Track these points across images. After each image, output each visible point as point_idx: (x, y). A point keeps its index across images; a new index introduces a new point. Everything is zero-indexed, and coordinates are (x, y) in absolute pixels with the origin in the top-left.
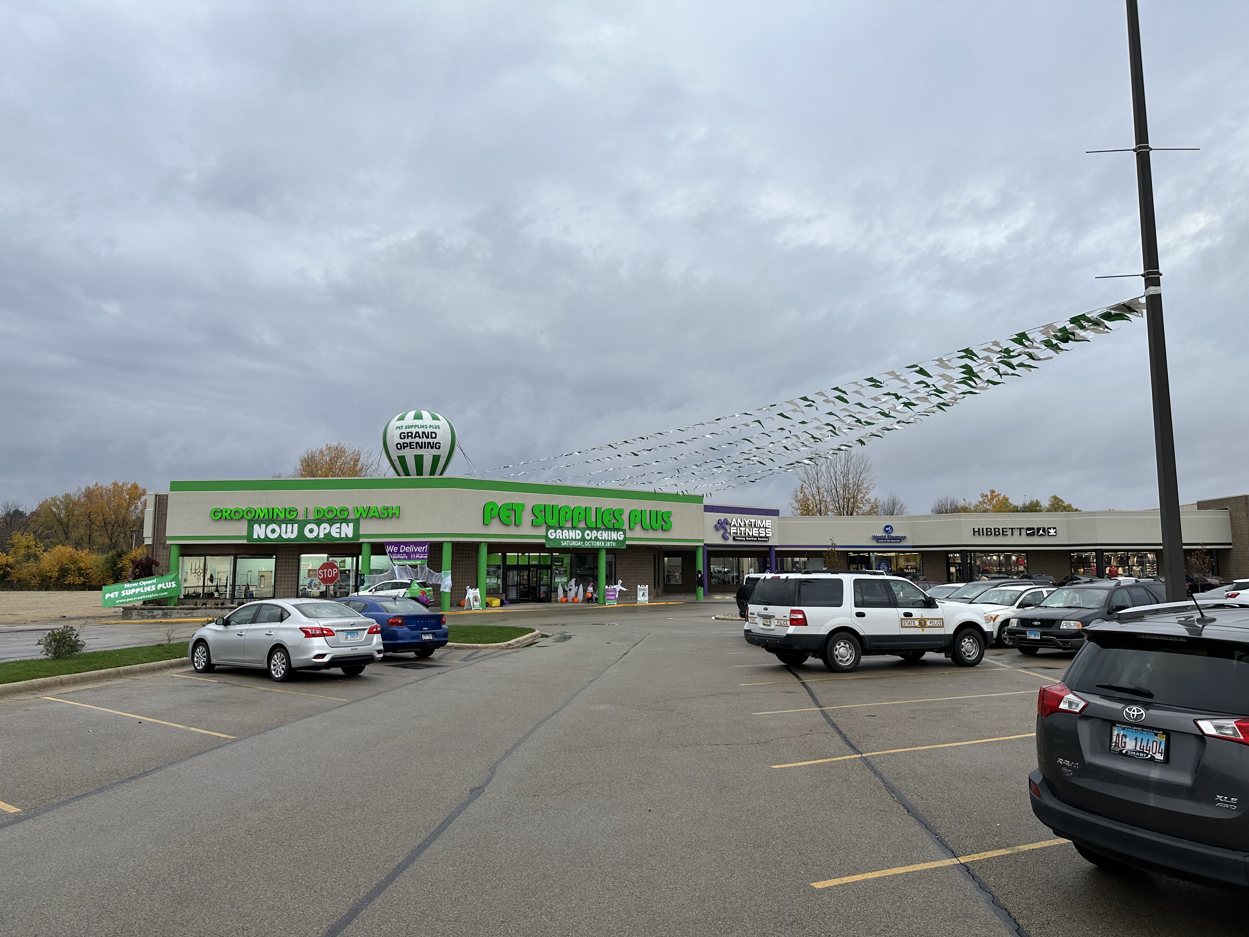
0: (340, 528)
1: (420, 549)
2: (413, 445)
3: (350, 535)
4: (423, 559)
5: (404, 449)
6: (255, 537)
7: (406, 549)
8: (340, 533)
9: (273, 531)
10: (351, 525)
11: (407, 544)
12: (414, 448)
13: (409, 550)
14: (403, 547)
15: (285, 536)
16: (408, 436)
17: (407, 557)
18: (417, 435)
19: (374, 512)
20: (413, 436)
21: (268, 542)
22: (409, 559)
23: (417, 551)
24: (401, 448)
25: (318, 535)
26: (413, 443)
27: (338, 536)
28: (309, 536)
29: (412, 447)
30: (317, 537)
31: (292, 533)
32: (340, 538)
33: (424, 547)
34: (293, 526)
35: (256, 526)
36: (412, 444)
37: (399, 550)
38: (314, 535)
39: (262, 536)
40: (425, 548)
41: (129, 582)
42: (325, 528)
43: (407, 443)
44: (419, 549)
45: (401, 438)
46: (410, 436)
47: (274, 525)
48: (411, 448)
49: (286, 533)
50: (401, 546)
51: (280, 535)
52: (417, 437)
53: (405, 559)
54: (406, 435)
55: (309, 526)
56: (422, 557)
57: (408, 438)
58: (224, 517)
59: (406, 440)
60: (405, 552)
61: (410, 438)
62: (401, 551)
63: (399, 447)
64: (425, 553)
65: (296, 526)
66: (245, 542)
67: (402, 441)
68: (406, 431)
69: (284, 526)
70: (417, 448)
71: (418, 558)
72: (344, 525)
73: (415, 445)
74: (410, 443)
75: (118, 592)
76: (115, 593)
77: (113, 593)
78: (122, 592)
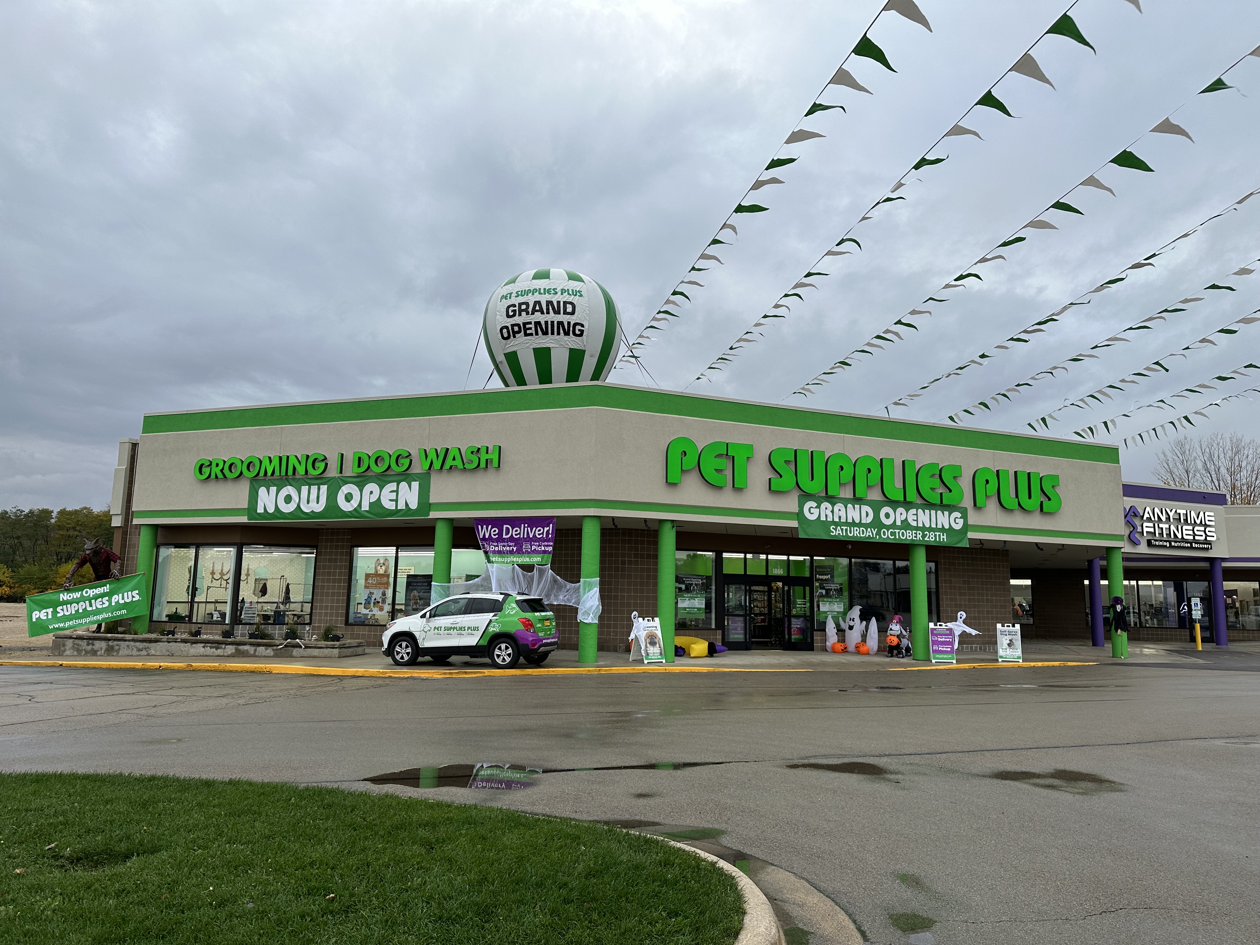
0: (397, 491)
1: (538, 532)
2: (530, 329)
3: (414, 505)
4: (545, 552)
5: (514, 337)
6: (260, 510)
7: (514, 533)
8: (396, 501)
9: (288, 499)
10: (415, 485)
11: (515, 522)
12: (531, 334)
13: (519, 534)
14: (507, 529)
15: (306, 509)
16: (521, 311)
17: (515, 549)
18: (537, 308)
19: (454, 459)
20: (530, 310)
21: (280, 519)
22: (520, 552)
23: (534, 536)
24: (508, 337)
25: (360, 505)
26: (530, 323)
27: (391, 506)
28: (346, 507)
29: (528, 332)
30: (358, 509)
31: (318, 502)
32: (397, 511)
33: (546, 529)
34: (319, 489)
35: (262, 491)
36: (528, 326)
37: (500, 534)
38: (352, 505)
39: (271, 510)
40: (548, 530)
41: (68, 590)
42: (371, 493)
43: (518, 325)
44: (537, 533)
45: (508, 316)
46: (523, 310)
47: (289, 487)
48: (526, 335)
49: (308, 502)
50: (505, 526)
51: (299, 506)
52: (537, 311)
53: (511, 552)
54: (517, 308)
55: (346, 489)
56: (543, 548)
57: (520, 315)
58: (213, 476)
59: (518, 320)
60: (511, 539)
61: (524, 314)
62: (504, 536)
63: (506, 335)
64: (548, 540)
65: (324, 488)
66: (244, 519)
67: (509, 322)
68: (516, 301)
69: (304, 489)
70: (537, 334)
71: (535, 552)
72: (404, 485)
73: (533, 329)
74: (525, 324)
75: (51, 609)
76: (48, 610)
77: (45, 611)
78: (59, 609)
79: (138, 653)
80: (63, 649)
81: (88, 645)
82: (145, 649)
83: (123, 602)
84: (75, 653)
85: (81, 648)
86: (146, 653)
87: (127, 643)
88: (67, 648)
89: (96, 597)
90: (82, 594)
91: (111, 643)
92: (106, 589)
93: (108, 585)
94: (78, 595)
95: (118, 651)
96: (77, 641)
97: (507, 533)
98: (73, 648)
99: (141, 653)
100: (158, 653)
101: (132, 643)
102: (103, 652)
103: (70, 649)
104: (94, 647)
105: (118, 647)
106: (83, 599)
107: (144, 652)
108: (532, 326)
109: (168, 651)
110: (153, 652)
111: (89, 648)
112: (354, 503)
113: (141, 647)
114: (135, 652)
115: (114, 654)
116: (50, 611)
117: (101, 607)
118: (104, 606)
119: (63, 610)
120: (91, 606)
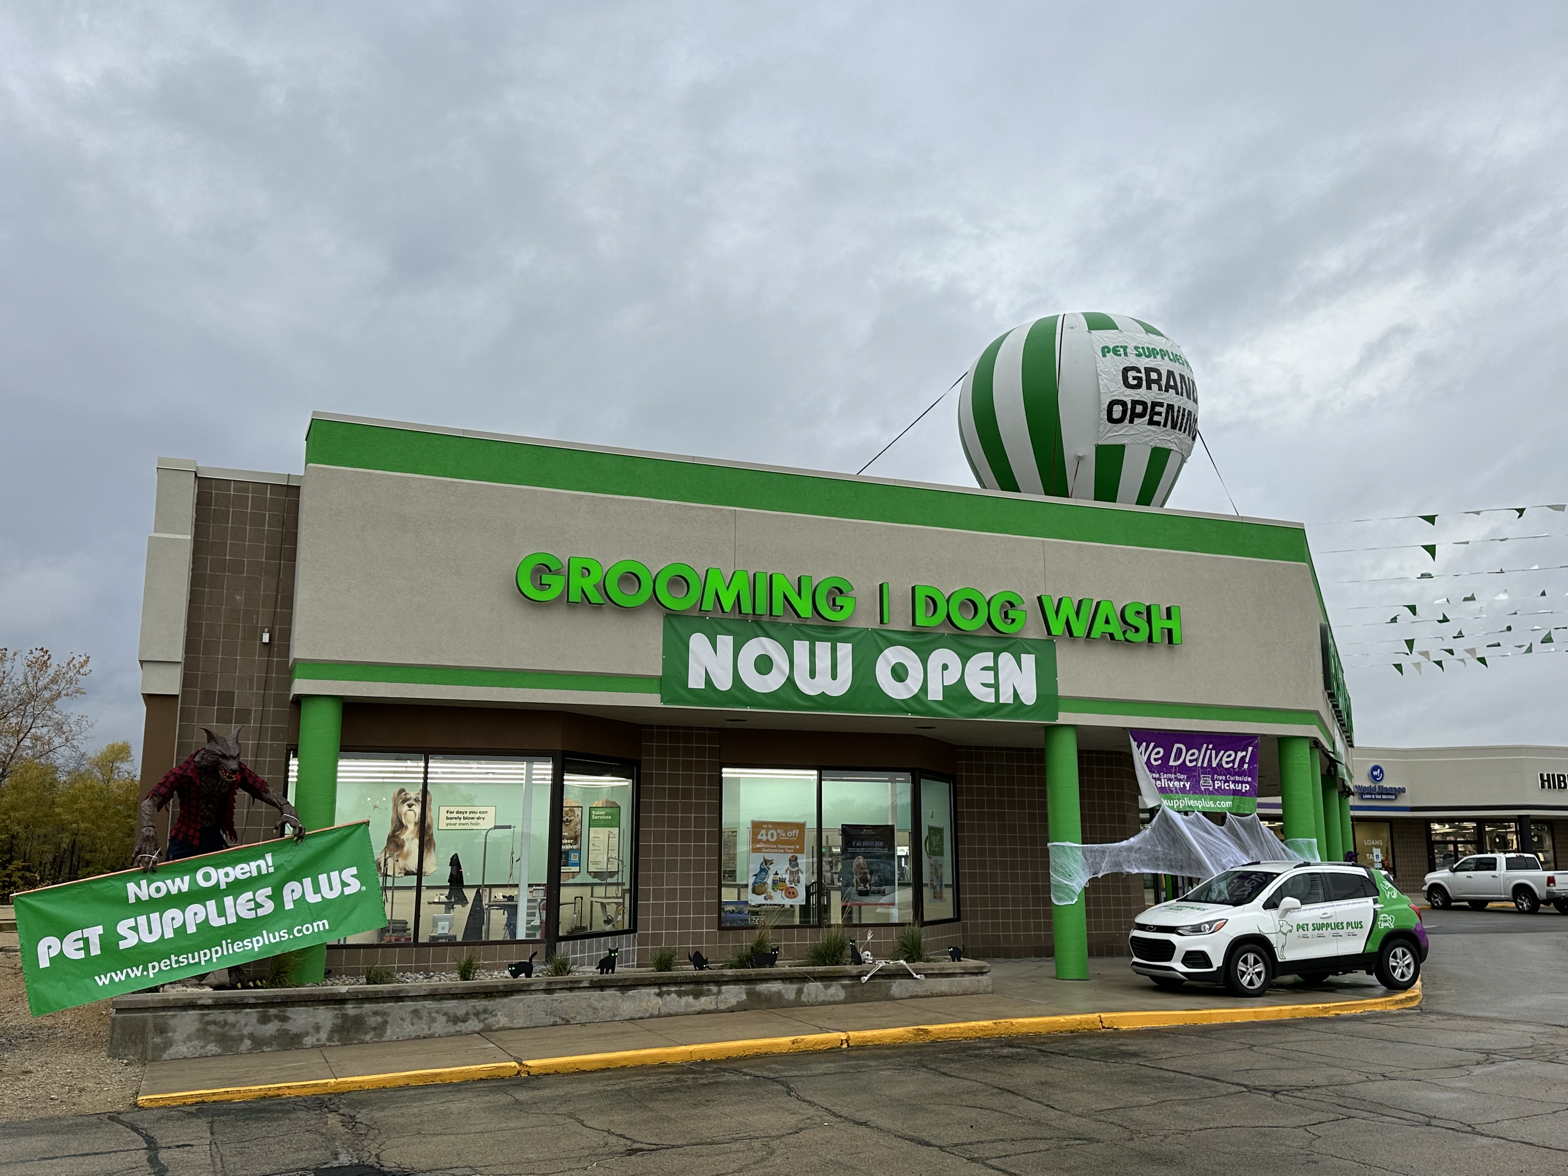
0: (995, 669)
1: (1227, 758)
2: (1160, 414)
3: (1029, 697)
4: (1235, 792)
5: (1131, 421)
6: (696, 682)
7: (1188, 758)
8: (996, 686)
9: (764, 665)
10: (1029, 660)
11: (1193, 739)
12: (1158, 423)
13: (1196, 760)
14: (1180, 750)
15: (808, 687)
16: (1149, 383)
17: (1188, 785)
18: (1172, 383)
19: (1107, 621)
20: (1163, 382)
21: (746, 705)
22: (1196, 790)
23: (1220, 765)
24: (1121, 420)
25: (924, 688)
26: (1161, 405)
27: (987, 696)
28: (897, 691)
29: (1156, 418)
30: (922, 696)
31: (834, 676)
32: (997, 707)
33: (1240, 754)
34: (834, 650)
35: (698, 642)
36: (1158, 409)
37: (1165, 759)
38: (909, 689)
39: (724, 683)
40: (1243, 758)
41: (151, 871)
42: (945, 667)
43: (1144, 404)
44: (1225, 759)
45: (1127, 385)
46: (1154, 381)
47: (765, 640)
48: (1151, 422)
49: (813, 675)
50: (1176, 746)
51: (790, 680)
52: (1171, 387)
53: (1183, 790)
54: (1143, 375)
55: (892, 655)
56: (1232, 786)
57: (1149, 388)
58: (575, 596)
59: (1142, 394)
60: (1183, 769)
61: (1155, 387)
62: (1171, 763)
63: (1117, 414)
64: (1241, 773)
65: (845, 650)
66: (652, 700)
67: (1129, 395)
68: (1143, 363)
69: (801, 648)
70: (1165, 425)
71: (1220, 791)
72: (1006, 658)
73: (1164, 415)
74: (1154, 404)
75: (100, 929)
76: (87, 933)
77: (78, 934)
78: (123, 928)
79: (452, 1029)
80: (158, 1040)
81: (264, 1020)
82: (477, 1014)
83: (318, 899)
84: (212, 1048)
85: (234, 1033)
86: (478, 1026)
87: (410, 1005)
88: (178, 1036)
89: (237, 887)
90: (193, 881)
91: (351, 1009)
92: (266, 864)
93: (269, 857)
94: (181, 884)
95: (380, 1029)
96: (215, 1015)
97: (1177, 758)
98: (203, 1033)
99: (461, 1027)
100: (519, 1022)
101: (429, 1004)
102: (323, 1036)
103: (189, 1038)
104: (287, 1026)
105: (379, 1019)
106: (198, 896)
107: (474, 1024)
108: (1163, 410)
109: (552, 1013)
110: (503, 1021)
111: (271, 1028)
112: (913, 685)
113: (461, 1012)
114: (440, 1026)
115: (368, 1038)
116: (94, 933)
117: (252, 915)
118: (261, 912)
119: (135, 929)
120: (222, 912)
